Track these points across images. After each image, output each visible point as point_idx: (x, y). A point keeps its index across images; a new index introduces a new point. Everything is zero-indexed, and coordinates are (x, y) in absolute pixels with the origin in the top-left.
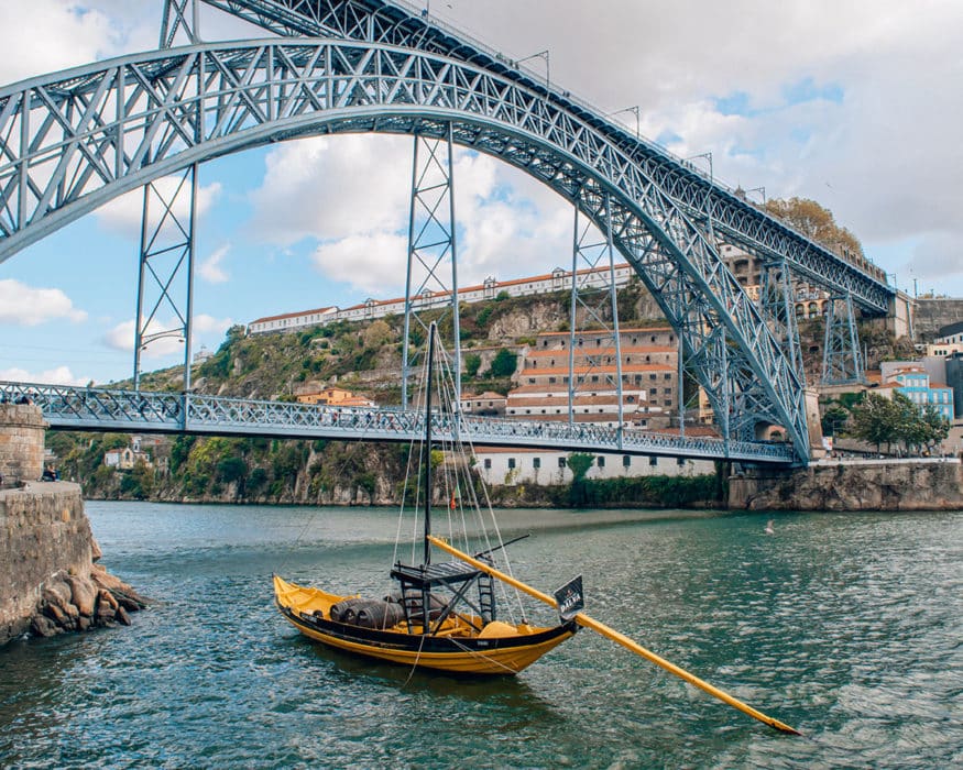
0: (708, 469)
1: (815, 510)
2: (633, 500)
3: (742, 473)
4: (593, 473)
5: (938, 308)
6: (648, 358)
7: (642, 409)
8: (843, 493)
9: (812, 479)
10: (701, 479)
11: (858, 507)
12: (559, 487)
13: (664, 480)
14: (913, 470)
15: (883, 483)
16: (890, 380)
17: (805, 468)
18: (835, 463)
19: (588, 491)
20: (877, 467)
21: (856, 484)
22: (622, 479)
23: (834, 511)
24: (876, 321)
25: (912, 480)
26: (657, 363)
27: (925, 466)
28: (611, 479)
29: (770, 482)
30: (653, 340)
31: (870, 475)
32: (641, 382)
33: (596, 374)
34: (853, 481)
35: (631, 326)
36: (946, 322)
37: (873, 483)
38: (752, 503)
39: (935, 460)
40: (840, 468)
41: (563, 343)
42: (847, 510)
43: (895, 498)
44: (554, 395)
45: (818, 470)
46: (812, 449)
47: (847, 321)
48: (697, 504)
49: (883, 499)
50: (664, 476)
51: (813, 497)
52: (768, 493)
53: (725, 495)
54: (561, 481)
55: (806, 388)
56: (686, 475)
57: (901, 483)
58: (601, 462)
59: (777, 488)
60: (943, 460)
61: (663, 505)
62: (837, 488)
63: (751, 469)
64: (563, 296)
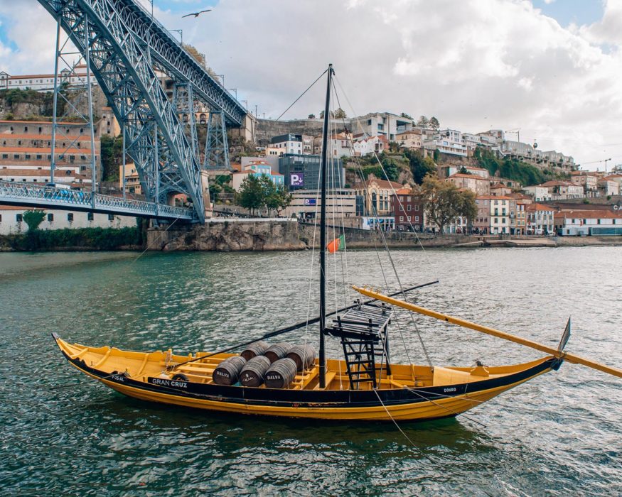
0: (131, 223)
1: (210, 250)
2: (76, 245)
3: (158, 226)
4: (44, 226)
5: (269, 125)
6: (79, 144)
7: (78, 181)
8: (229, 240)
9: (208, 231)
10: (126, 230)
11: (239, 249)
12: (17, 236)
13: (99, 231)
14: (272, 225)
15: (254, 233)
16: (247, 169)
17: (203, 223)
18: (222, 220)
19: (41, 238)
20: (250, 223)
21: (237, 234)
22: (67, 231)
23: (224, 251)
24: (234, 130)
25: (271, 231)
26: (86, 148)
27: (279, 223)
28: (59, 230)
29: (176, 233)
30: (82, 131)
31: (246, 228)
32: (75, 161)
33: (40, 154)
34: (234, 232)
35: (63, 120)
36: (274, 134)
37: (247, 233)
38: (166, 247)
39: (285, 220)
40: (226, 224)
41: (12, 129)
42: (232, 251)
43: (261, 243)
44: (8, 167)
45: (212, 224)
46: (205, 210)
47: (220, 128)
48: (123, 247)
49: (254, 242)
50: (99, 228)
51: (208, 243)
52: (177, 240)
53: (144, 241)
54: (19, 231)
55: (202, 171)
56: (115, 227)
57: (265, 233)
58: (51, 218)
59: (184, 237)
60: (289, 219)
61: (99, 248)
62: (225, 237)
63: (163, 224)
64: (7, 94)
